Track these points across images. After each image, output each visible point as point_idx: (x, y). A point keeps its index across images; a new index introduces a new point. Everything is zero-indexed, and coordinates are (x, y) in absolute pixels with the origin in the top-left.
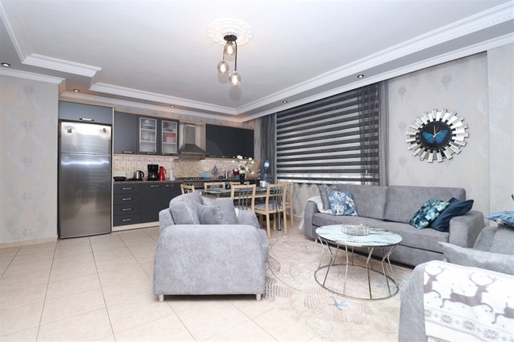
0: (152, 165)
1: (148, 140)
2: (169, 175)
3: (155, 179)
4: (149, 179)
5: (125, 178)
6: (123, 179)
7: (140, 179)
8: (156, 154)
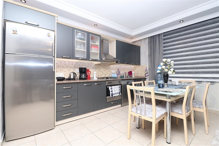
0: (82, 68)
1: (80, 48)
2: (93, 75)
3: (85, 79)
4: (80, 79)
5: (65, 78)
6: (63, 79)
7: (74, 79)
8: (86, 60)
